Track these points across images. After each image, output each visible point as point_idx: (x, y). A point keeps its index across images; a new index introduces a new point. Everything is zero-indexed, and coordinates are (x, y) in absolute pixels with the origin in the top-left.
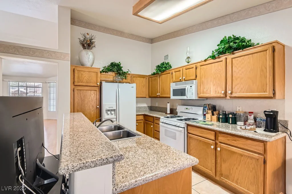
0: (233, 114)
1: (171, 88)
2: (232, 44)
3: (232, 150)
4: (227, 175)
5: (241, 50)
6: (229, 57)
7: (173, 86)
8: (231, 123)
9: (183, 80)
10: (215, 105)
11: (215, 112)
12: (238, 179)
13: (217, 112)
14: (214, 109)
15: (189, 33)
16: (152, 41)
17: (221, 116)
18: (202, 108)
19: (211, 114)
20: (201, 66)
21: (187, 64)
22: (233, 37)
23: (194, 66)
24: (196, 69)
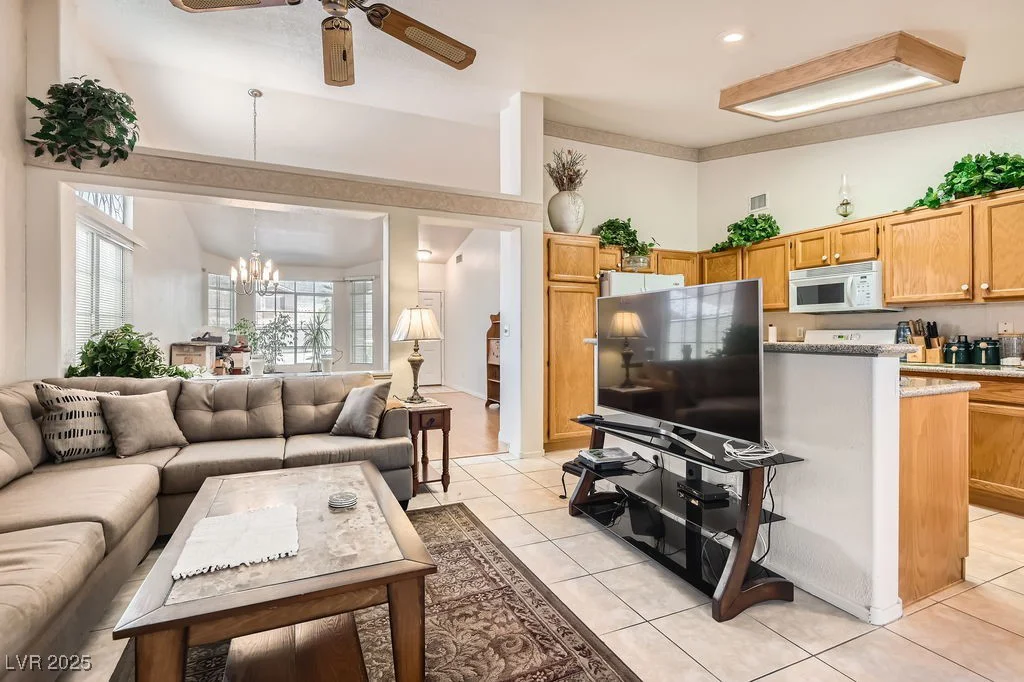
0: (989, 341)
1: (791, 284)
2: (992, 174)
3: (1002, 412)
4: (987, 471)
5: (1017, 189)
6: (982, 204)
7: (799, 279)
8: (983, 361)
9: (834, 261)
10: (934, 323)
11: (936, 339)
12: (1017, 475)
13: (941, 339)
14: (931, 332)
15: (839, 136)
16: (701, 154)
17: (954, 348)
18: (895, 331)
19: (924, 345)
20: (893, 225)
21: (840, 220)
22: (990, 156)
23: (872, 225)
24: (878, 232)
